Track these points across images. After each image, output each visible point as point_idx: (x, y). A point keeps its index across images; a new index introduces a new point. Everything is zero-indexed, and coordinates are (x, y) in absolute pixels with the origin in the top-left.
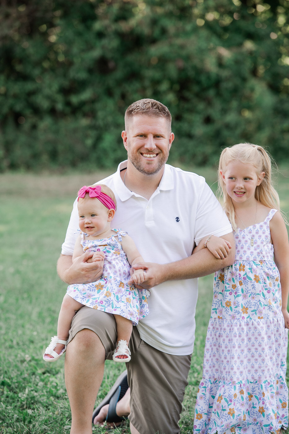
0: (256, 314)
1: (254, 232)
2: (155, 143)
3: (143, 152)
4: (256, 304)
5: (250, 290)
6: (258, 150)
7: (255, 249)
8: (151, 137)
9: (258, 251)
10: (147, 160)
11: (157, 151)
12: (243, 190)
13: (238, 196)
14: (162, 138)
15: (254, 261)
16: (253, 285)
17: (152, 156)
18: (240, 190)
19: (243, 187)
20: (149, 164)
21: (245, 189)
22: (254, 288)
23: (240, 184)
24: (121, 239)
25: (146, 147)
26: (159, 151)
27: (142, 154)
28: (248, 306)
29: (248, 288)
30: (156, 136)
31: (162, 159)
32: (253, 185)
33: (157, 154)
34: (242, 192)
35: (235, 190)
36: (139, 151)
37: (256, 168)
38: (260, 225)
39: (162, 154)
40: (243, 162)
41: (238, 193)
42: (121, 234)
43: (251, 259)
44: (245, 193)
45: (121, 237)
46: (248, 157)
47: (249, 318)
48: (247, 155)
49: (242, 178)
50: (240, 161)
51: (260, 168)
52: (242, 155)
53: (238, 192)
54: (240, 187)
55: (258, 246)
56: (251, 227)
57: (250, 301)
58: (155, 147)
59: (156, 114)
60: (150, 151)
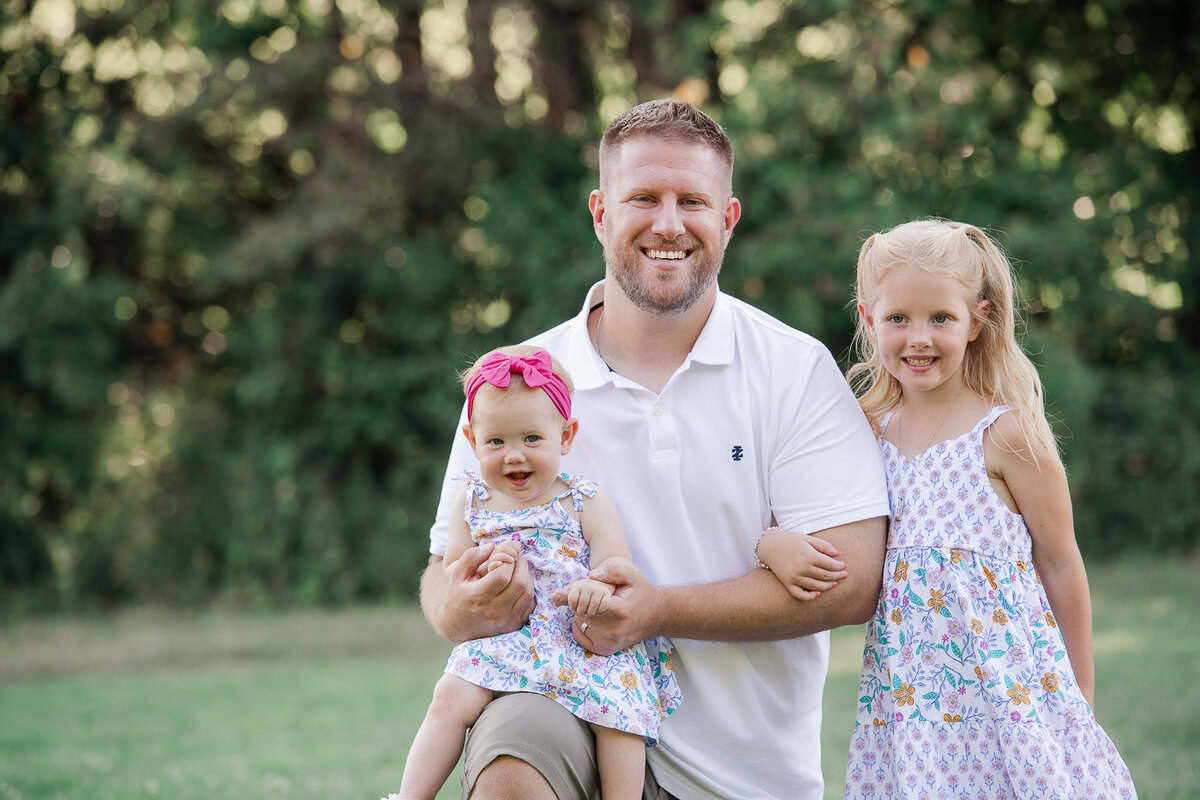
0: (938, 706)
1: (937, 464)
2: (684, 218)
3: (646, 245)
4: (937, 677)
5: (918, 634)
6: (968, 234)
7: (941, 515)
8: (670, 201)
9: (950, 518)
10: (660, 267)
11: (689, 243)
12: (931, 353)
13: (917, 371)
14: (702, 206)
15: (936, 549)
16: (925, 619)
17: (671, 255)
18: (921, 351)
19: (930, 343)
20: (663, 278)
21: (937, 346)
22: (928, 627)
23: (921, 333)
24: (582, 504)
25: (655, 228)
26: (695, 242)
27: (644, 251)
28: (915, 683)
29: (912, 627)
30: (687, 200)
31: (702, 266)
32: (957, 335)
33: (688, 253)
34: (928, 358)
35: (907, 353)
36: (637, 241)
37: (966, 287)
38: (957, 441)
39: (701, 253)
40: (927, 268)
41: (916, 361)
42: (581, 489)
43: (928, 541)
44: (935, 359)
45: (579, 496)
46: (941, 255)
47: (918, 717)
48: (938, 251)
49: (927, 318)
50: (917, 267)
51: (977, 288)
52: (924, 250)
53: (915, 358)
54: (920, 345)
55: (950, 505)
56: (933, 450)
57: (919, 666)
58: (680, 229)
59: (688, 136)
60: (667, 242)
